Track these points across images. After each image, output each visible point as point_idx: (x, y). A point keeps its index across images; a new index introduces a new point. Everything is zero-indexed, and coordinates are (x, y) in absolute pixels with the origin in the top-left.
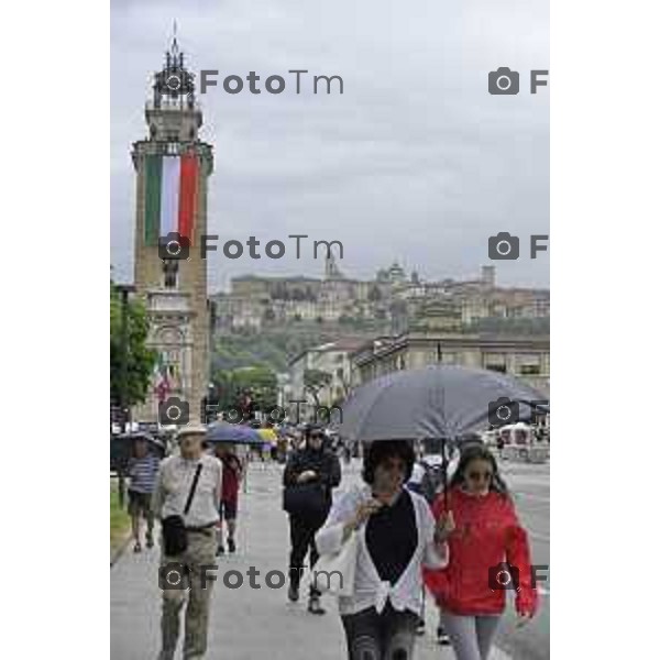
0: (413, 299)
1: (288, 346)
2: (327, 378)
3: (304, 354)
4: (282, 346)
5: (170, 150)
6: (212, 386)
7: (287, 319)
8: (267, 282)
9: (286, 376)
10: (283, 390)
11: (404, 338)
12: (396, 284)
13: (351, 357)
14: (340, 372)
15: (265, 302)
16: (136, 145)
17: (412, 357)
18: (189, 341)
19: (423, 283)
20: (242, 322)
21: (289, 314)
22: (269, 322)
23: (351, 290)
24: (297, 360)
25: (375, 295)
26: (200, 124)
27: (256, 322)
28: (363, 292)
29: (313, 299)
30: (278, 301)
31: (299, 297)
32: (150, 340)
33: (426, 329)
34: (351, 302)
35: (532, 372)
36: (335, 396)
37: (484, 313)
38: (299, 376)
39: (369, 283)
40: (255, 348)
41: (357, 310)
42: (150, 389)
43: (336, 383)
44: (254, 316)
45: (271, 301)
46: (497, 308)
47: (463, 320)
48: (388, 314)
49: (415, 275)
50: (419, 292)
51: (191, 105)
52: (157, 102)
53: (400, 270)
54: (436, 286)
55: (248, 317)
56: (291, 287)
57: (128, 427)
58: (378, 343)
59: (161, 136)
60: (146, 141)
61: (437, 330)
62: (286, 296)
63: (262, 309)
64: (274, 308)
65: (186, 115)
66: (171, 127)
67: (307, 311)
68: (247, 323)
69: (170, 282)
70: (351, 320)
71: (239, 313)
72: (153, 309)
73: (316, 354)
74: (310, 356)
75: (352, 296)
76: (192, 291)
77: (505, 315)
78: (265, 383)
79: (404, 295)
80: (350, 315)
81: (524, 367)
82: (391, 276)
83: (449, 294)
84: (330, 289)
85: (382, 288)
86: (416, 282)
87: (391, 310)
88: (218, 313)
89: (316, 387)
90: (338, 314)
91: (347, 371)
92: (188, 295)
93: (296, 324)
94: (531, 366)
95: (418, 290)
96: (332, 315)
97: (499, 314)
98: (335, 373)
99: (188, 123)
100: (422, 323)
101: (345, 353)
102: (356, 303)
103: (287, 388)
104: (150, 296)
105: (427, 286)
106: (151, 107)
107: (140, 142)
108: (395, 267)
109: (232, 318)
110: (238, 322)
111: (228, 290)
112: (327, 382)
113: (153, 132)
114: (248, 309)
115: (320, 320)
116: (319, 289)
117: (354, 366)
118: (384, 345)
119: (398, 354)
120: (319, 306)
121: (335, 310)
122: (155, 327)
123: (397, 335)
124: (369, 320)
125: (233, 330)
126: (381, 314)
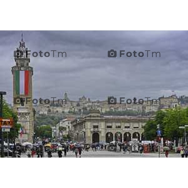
0: (89, 106)
1: (55, 119)
2: (65, 129)
3: (59, 122)
4: (53, 119)
5: (22, 69)
7: (55, 112)
9: (55, 127)
10: (53, 132)
11: (85, 119)
12: (84, 102)
13: (71, 123)
14: (69, 127)
15: (48, 107)
16: (13, 68)
17: (87, 124)
18: (28, 120)
19: (91, 101)
21: (55, 110)
22: (49, 113)
23: (71, 103)
24: (57, 123)
25: (78, 105)
26: (29, 61)
27: (46, 113)
28: (75, 104)
29: (61, 106)
30: (52, 107)
31: (57, 106)
33: (90, 116)
34: (72, 107)
36: (67, 134)
37: (108, 110)
38: (58, 128)
39: (77, 102)
40: (46, 120)
41: (73, 109)
43: (68, 130)
45: (50, 107)
46: (112, 108)
48: (82, 110)
49: (89, 99)
50: (90, 104)
54: (95, 102)
55: (44, 111)
56: (55, 103)
58: (78, 120)
59: (19, 65)
60: (15, 67)
61: (94, 117)
62: (54, 106)
63: (47, 109)
64: (51, 109)
65: (26, 59)
66: (22, 63)
67: (60, 109)
68: (43, 113)
70: (72, 112)
71: (41, 110)
73: (62, 122)
74: (61, 123)
75: (72, 105)
76: (28, 107)
77: (114, 110)
79: (86, 105)
80: (71, 110)
82: (82, 100)
85: (80, 103)
86: (89, 101)
90: (69, 110)
93: (57, 113)
96: (66, 111)
97: (112, 110)
98: (67, 127)
99: (26, 62)
102: (73, 107)
103: (55, 131)
104: (18, 108)
105: (93, 103)
108: (84, 98)
109: (39, 111)
110: (41, 113)
113: (17, 64)
114: (43, 109)
115: (63, 112)
117: (72, 126)
118: (80, 120)
119: (84, 123)
120: (63, 108)
121: (67, 109)
122: (19, 117)
123: (84, 117)
124: (77, 111)
125: (40, 115)
126: (80, 110)
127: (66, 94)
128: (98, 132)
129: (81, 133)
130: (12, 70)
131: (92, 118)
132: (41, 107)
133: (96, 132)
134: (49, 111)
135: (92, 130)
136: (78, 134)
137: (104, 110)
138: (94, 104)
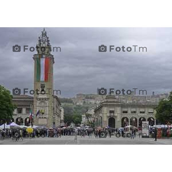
8: (84, 95)
11: (102, 104)
15: (84, 99)
21: (89, 102)
22: (84, 104)
27: (82, 104)
29: (94, 99)
31: (91, 98)
35: (134, 113)
37: (131, 102)
46: (135, 100)
56: (89, 96)
62: (88, 98)
63: (83, 101)
64: (86, 101)
67: (93, 101)
68: (80, 104)
81: (132, 111)
90: (100, 101)
93: (90, 104)
94: (134, 111)
97: (135, 102)
110: (78, 104)
114: (80, 101)
115: (95, 103)
125: (77, 106)
128: (114, 117)
132: (78, 99)
133: (112, 117)
134: (84, 102)
135: (108, 115)
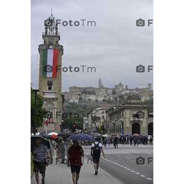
0: (126, 94)
1: (87, 109)
2: (99, 119)
3: (92, 111)
4: (85, 109)
5: (50, 48)
6: (63, 121)
7: (87, 100)
8: (80, 88)
9: (86, 118)
10: (85, 122)
11: (123, 106)
12: (121, 90)
14: (103, 117)
15: (79, 95)
16: (39, 46)
17: (125, 112)
18: (56, 107)
19: (129, 89)
20: (72, 101)
21: (87, 98)
22: (80, 101)
23: (106, 91)
25: (114, 93)
26: (59, 39)
27: (77, 101)
28: (110, 92)
29: (95, 94)
30: (83, 95)
31: (90, 93)
32: (43, 107)
33: (130, 103)
36: (101, 124)
38: (90, 118)
39: (112, 89)
40: (76, 109)
41: (108, 97)
42: (43, 122)
43: (102, 120)
44: (76, 99)
45: (81, 95)
47: (142, 100)
48: (118, 99)
49: (126, 86)
50: (128, 92)
51: (56, 33)
52: (46, 33)
53: (121, 85)
55: (74, 100)
56: (88, 90)
57: (36, 134)
58: (115, 108)
59: (47, 43)
60: (42, 45)
61: (134, 104)
62: (86, 93)
63: (79, 97)
64: (83, 97)
65: (55, 37)
66: (51, 40)
67: (93, 98)
68: (74, 102)
69: (50, 89)
70: (106, 101)
71: (71, 98)
72: (45, 97)
73: (96, 111)
74: (94, 112)
75: (106, 93)
76: (57, 91)
78: (79, 120)
79: (123, 93)
80: (106, 99)
83: (137, 92)
84: (100, 91)
85: (116, 90)
86: (127, 89)
87: (119, 97)
88: (65, 98)
89: (95, 122)
90: (103, 98)
91: (105, 116)
92: (55, 93)
93: (89, 102)
95: (127, 91)
96: (100, 99)
98: (101, 117)
100: (129, 101)
101: (105, 111)
102: (108, 95)
103: (87, 122)
104: (44, 93)
105: (131, 90)
106: (44, 34)
107: (41, 45)
108: (120, 84)
109: (69, 100)
111: (68, 91)
112: (99, 120)
113: (45, 42)
114: (74, 97)
115: (96, 100)
116: (96, 91)
117: (108, 115)
118: (117, 108)
119: (121, 111)
120: (96, 96)
121: (102, 97)
122: (45, 102)
123: (121, 105)
124: (112, 100)
125: (69, 103)
126: (116, 99)
127: (100, 80)
129: (118, 123)
130: (38, 49)
131: (132, 106)
132: (72, 95)
133: (136, 122)
135: (132, 119)
136: (114, 124)
137: (143, 99)
138: (132, 92)
